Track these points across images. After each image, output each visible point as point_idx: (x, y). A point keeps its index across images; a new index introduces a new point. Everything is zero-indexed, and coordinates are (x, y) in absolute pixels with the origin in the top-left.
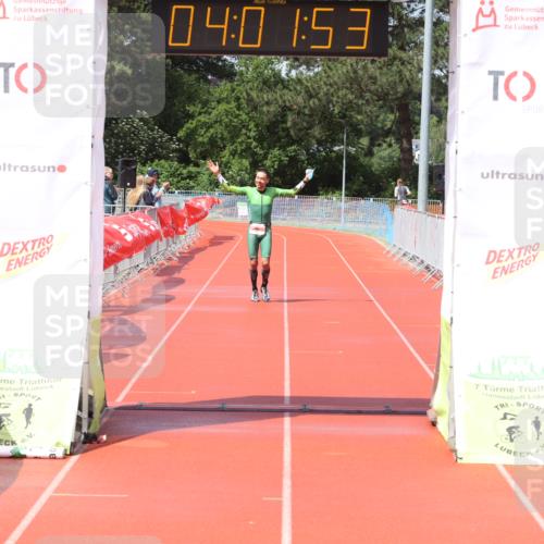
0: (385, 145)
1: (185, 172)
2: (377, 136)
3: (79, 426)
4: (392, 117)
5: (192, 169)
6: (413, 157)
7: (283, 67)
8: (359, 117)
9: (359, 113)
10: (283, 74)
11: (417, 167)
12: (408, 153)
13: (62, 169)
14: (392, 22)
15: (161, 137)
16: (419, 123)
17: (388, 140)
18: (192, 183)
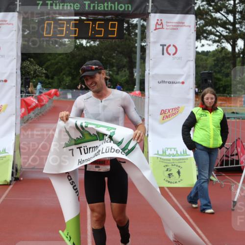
0: (123, 71)
1: (47, 82)
2: (120, 68)
3: (12, 175)
4: (125, 60)
5: (50, 80)
6: (134, 75)
7: (84, 42)
8: (114, 61)
9: (114, 59)
10: (84, 45)
11: (135, 80)
12: (132, 74)
13: (6, 81)
14: (126, 25)
15: (38, 68)
16: (136, 63)
17: (124, 69)
18: (50, 86)
